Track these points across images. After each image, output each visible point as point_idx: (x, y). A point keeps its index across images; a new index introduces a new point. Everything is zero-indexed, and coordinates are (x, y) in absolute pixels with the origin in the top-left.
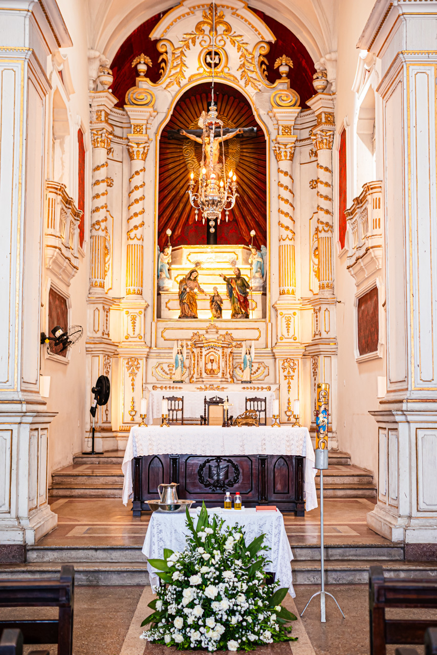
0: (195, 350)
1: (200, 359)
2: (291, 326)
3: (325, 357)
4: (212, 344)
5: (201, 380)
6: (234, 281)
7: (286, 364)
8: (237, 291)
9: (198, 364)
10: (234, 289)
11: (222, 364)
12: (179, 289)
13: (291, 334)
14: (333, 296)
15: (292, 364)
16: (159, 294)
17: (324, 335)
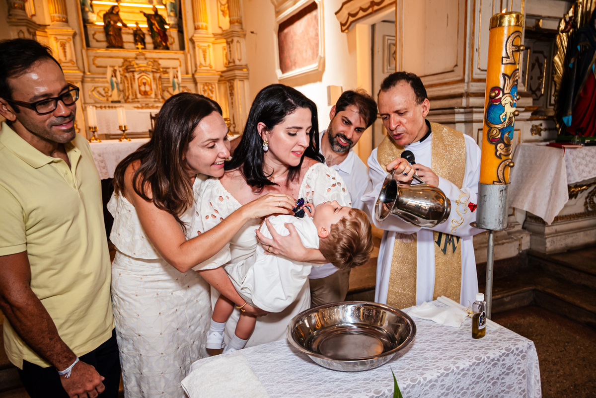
0: (127, 75)
1: (133, 82)
2: (207, 56)
3: (240, 80)
4: (143, 69)
5: (136, 100)
6: (153, 17)
7: (206, 88)
8: (156, 26)
9: (132, 87)
10: (154, 24)
11: (154, 86)
12: (104, 22)
13: (208, 63)
14: (241, 30)
15: (210, 88)
16: (85, 27)
17: (237, 63)
